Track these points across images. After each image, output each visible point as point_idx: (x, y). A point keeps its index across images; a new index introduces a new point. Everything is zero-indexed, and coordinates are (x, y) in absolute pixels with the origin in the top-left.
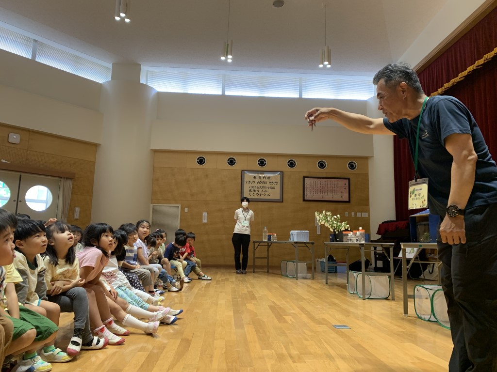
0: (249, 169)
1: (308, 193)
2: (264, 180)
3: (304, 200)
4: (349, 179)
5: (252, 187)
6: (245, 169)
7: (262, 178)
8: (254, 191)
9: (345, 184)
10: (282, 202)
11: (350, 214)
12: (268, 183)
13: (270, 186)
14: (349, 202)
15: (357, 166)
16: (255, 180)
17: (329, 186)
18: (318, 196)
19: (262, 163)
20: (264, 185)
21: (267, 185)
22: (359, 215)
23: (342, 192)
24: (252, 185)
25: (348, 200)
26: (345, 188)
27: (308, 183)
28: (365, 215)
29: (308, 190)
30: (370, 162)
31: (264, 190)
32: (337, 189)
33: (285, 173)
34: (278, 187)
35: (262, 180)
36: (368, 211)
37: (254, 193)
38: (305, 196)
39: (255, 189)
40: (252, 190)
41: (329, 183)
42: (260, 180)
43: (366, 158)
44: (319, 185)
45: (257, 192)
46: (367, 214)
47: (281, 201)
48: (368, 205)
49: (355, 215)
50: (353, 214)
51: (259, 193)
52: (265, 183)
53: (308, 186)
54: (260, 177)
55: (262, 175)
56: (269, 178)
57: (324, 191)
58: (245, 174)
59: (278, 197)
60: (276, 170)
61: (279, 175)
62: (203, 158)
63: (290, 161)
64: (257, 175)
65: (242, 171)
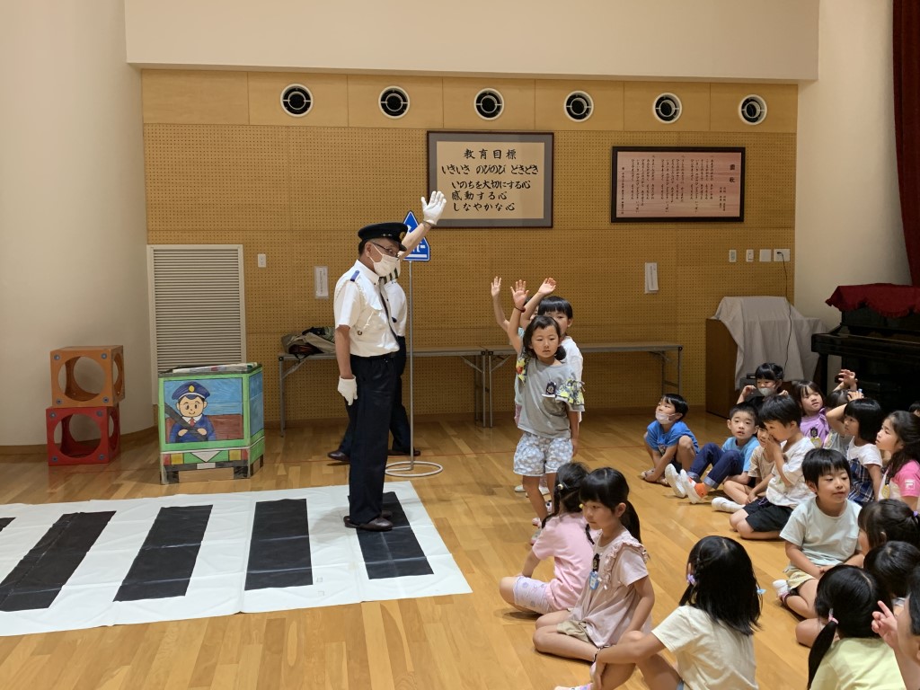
0: (450, 125)
1: (627, 197)
2: (497, 162)
3: (615, 219)
4: (742, 150)
5: (462, 184)
6: (437, 126)
7: (490, 154)
8: (468, 195)
10: (552, 227)
11: (741, 256)
12: (508, 169)
13: (515, 178)
14: (740, 219)
15: (765, 110)
16: (469, 162)
17: (688, 173)
18: (655, 205)
19: (488, 105)
20: (491, 177)
21: (507, 177)
22: (765, 255)
23: (723, 190)
24: (462, 178)
25: (737, 214)
26: (731, 180)
27: (628, 168)
28: (781, 255)
29: (628, 189)
30: (802, 98)
31: (497, 192)
32: (710, 182)
33: (559, 138)
34: (538, 181)
35: (491, 161)
36: (790, 244)
37: (469, 202)
38: (619, 207)
39: (470, 191)
40: (462, 195)
41: (687, 163)
42: (483, 162)
43: (791, 87)
44: (658, 174)
45: (476, 200)
46: (786, 252)
47: (547, 225)
48: (793, 227)
49: (756, 255)
50: (749, 255)
51: (483, 203)
52: (499, 170)
53: (627, 177)
54: (483, 153)
55: (491, 146)
56: (511, 154)
57: (672, 188)
58: (439, 143)
59: (538, 213)
60: (531, 128)
61: (542, 145)
62: (300, 90)
63: (573, 97)
64: (477, 147)
65: (428, 133)
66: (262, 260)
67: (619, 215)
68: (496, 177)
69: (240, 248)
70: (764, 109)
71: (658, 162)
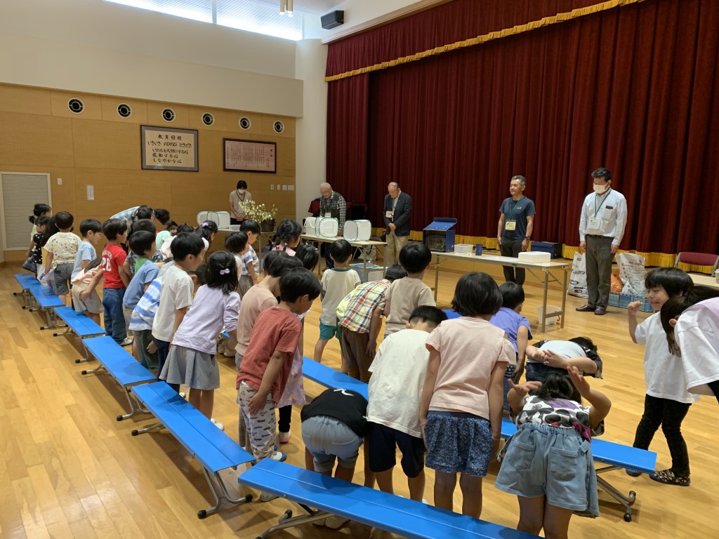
0: (151, 123)
1: (230, 160)
2: (173, 141)
3: (225, 170)
4: (275, 144)
5: (157, 150)
6: (145, 123)
7: (170, 137)
8: (160, 155)
9: (272, 150)
10: (198, 171)
11: (276, 187)
12: (178, 144)
13: (181, 149)
14: (275, 172)
16: (160, 140)
17: (254, 152)
18: (241, 165)
19: (168, 115)
20: (171, 147)
21: (177, 148)
22: (285, 187)
23: (268, 160)
24: (157, 147)
25: (274, 170)
26: (271, 156)
27: (230, 148)
28: (291, 188)
29: (230, 157)
30: (297, 123)
31: (173, 154)
32: (263, 156)
33: (200, 133)
34: (192, 150)
35: (170, 140)
36: (294, 183)
37: (161, 158)
38: (226, 164)
39: (161, 153)
40: (157, 155)
41: (254, 148)
42: (167, 141)
43: (294, 118)
44: (242, 151)
45: (164, 157)
46: (293, 186)
47: (196, 170)
48: (295, 176)
49: (281, 188)
50: (279, 187)
51: (167, 159)
52: (174, 145)
53: (230, 151)
54: (167, 137)
55: (170, 134)
56: (179, 138)
57: (248, 158)
58: (146, 131)
59: (192, 165)
60: (187, 127)
61: (193, 135)
62: (77, 101)
63: (206, 115)
64: (163, 133)
65: (141, 126)
66: (60, 181)
67: (227, 168)
68: (173, 148)
69: (49, 175)
70: (283, 127)
71: (242, 146)
